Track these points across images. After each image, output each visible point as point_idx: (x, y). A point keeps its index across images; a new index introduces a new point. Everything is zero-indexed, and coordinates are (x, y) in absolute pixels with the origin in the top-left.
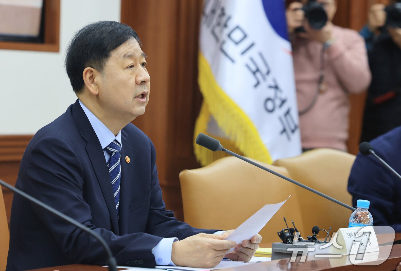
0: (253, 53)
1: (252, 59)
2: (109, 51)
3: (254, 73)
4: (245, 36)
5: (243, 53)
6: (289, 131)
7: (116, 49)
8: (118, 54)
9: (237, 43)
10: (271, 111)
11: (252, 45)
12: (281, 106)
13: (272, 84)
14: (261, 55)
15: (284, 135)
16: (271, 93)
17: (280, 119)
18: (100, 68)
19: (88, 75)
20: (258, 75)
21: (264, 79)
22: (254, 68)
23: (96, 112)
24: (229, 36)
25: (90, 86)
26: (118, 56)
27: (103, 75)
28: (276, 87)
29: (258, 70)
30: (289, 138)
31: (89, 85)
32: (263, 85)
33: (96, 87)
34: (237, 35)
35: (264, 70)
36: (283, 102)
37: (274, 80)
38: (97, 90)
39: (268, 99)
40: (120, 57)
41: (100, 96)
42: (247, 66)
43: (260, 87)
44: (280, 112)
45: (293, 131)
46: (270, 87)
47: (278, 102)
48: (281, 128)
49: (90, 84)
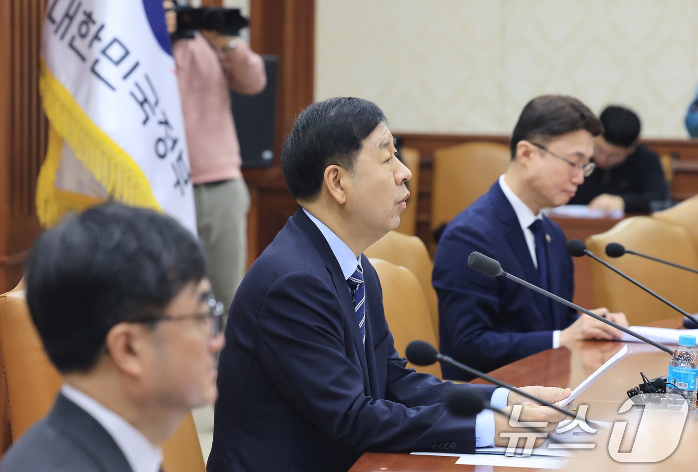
0: (137, 76)
1: (137, 85)
2: (360, 140)
3: (142, 104)
4: (127, 53)
5: (126, 77)
6: (182, 183)
7: (369, 137)
8: (371, 144)
9: (117, 63)
10: (162, 157)
11: (137, 65)
12: (173, 148)
13: (162, 119)
14: (147, 78)
15: (178, 190)
16: (161, 131)
17: (173, 167)
18: (349, 165)
19: (332, 176)
20: (146, 106)
21: (153, 112)
22: (141, 98)
23: (336, 228)
24: (104, 52)
25: (336, 191)
26: (373, 146)
27: (353, 175)
28: (165, 123)
29: (146, 100)
30: (183, 193)
31: (333, 189)
32: (153, 121)
33: (343, 192)
34: (116, 52)
35: (152, 99)
36: (175, 142)
37: (164, 113)
38: (345, 197)
39: (160, 140)
40: (375, 147)
41: (347, 205)
42: (132, 94)
43: (150, 123)
44: (172, 157)
45: (186, 182)
46: (161, 123)
47: (169, 143)
48: (174, 180)
49: (334, 187)
